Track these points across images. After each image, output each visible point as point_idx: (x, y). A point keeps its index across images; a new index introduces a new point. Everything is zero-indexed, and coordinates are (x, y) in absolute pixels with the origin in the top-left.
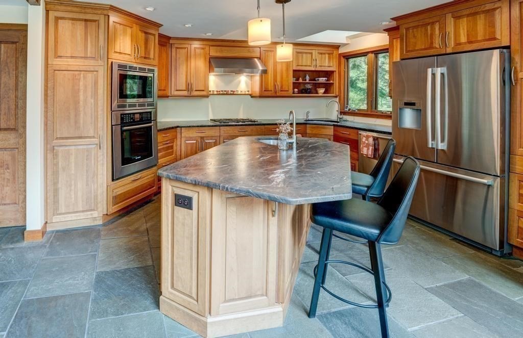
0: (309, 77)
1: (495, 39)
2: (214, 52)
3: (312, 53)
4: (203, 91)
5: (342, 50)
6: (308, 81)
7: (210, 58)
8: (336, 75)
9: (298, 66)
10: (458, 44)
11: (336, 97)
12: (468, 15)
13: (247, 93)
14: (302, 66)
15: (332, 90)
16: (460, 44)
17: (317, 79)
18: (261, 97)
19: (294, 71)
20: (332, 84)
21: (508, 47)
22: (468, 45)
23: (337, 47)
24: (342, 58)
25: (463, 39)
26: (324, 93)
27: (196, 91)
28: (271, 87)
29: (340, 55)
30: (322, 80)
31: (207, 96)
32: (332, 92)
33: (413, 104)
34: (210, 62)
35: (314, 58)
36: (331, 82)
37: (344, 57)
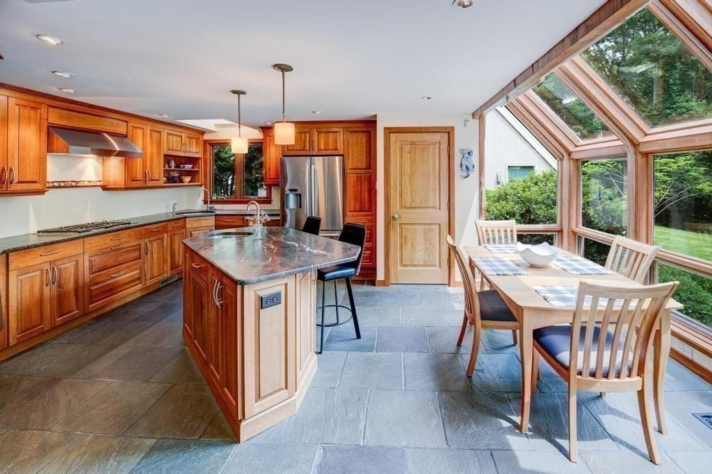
0: (175, 162)
1: (337, 149)
2: (55, 118)
3: (181, 137)
4: (35, 182)
5: (206, 137)
6: (173, 168)
7: (48, 127)
8: (202, 163)
9: (169, 150)
10: (319, 150)
11: (201, 186)
12: (325, 132)
13: (98, 184)
14: (172, 150)
15: (197, 178)
16: (320, 150)
17: (182, 166)
18: (127, 189)
19: (165, 155)
20: (198, 171)
21: (343, 155)
22: (325, 151)
23: (202, 132)
24: (208, 144)
25: (322, 147)
26: (190, 182)
27: (19, 182)
28: (139, 176)
29: (205, 141)
30: (188, 167)
31: (41, 192)
32: (197, 180)
33: (296, 190)
34: (48, 134)
35: (183, 141)
36: (196, 169)
37: (210, 144)
